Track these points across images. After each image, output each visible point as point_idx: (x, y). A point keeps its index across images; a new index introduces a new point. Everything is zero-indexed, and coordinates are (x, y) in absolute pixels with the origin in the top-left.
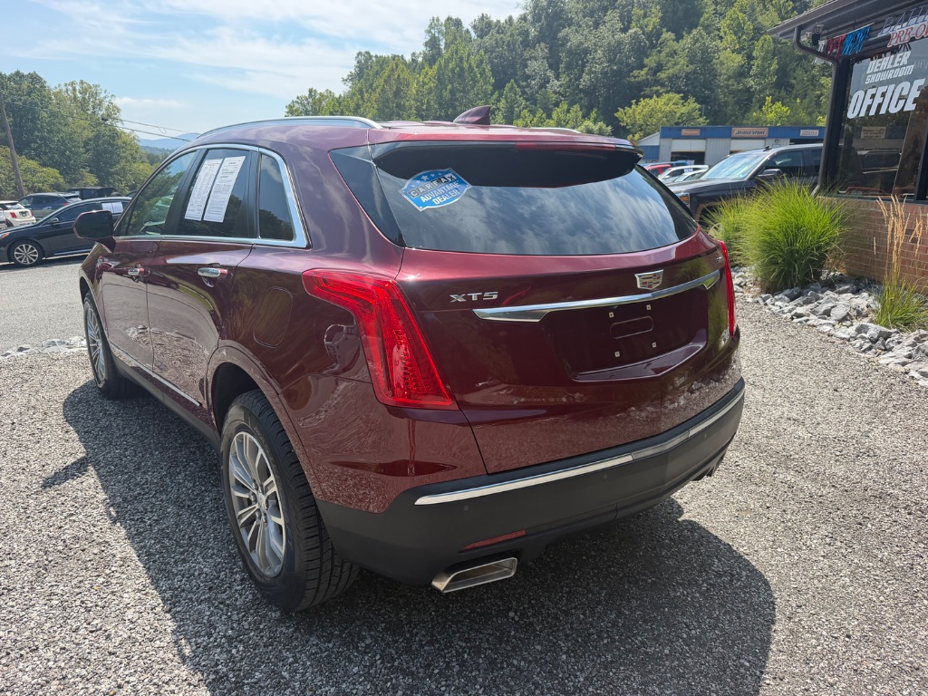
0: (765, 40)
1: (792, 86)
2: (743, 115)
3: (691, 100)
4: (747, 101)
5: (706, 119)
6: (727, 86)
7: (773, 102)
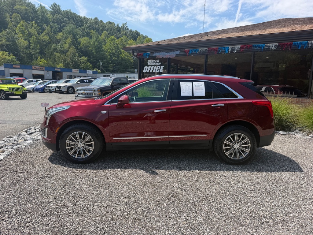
0: (34, 38)
1: (45, 54)
2: (31, 61)
3: (12, 55)
4: (31, 57)
5: (19, 62)
6: (23, 51)
7: (41, 58)
